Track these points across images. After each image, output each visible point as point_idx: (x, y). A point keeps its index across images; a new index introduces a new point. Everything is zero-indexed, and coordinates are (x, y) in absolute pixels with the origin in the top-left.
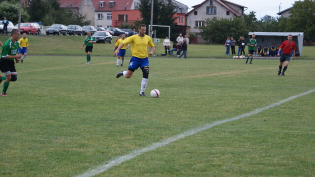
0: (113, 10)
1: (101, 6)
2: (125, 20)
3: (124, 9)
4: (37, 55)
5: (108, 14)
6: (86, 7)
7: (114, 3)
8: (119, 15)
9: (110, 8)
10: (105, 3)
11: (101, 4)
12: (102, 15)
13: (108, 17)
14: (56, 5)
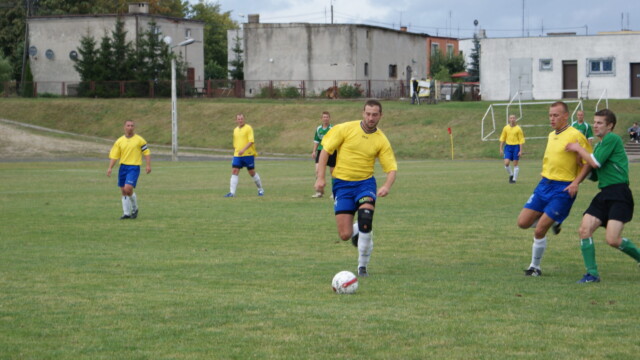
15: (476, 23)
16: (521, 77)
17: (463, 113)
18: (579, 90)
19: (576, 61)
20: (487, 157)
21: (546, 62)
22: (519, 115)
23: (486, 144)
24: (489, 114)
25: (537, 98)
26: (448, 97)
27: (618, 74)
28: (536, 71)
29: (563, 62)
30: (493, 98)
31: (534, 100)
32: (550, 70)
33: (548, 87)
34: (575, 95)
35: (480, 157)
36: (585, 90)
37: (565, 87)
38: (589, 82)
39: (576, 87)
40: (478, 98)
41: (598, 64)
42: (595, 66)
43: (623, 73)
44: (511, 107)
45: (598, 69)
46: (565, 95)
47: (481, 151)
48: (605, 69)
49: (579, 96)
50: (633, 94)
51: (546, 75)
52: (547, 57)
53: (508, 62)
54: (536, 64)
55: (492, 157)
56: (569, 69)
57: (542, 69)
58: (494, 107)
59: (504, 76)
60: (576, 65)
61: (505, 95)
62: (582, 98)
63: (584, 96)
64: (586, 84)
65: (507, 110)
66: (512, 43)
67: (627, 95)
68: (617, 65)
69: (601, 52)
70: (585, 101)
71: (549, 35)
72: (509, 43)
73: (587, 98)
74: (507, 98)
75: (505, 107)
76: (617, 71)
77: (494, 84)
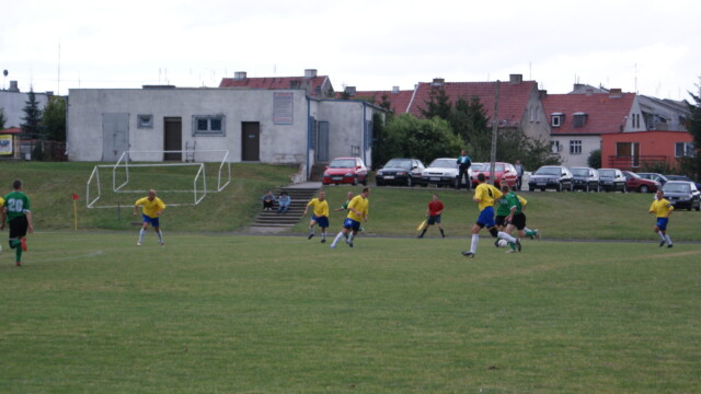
0: (585, 132)
1: (556, 122)
2: (633, 154)
3: (619, 130)
4: (576, 238)
5: (572, 142)
6: (532, 126)
7: (586, 116)
8: (618, 144)
9: (576, 127)
10: (563, 116)
11: (556, 120)
12: (558, 143)
13: (572, 148)
14: (480, 122)
15: (6, 73)
16: (116, 134)
17: (56, 176)
18: (183, 151)
19: (180, 118)
20: (99, 228)
21: (145, 120)
22: (125, 179)
23: (93, 212)
24: (94, 178)
25: (134, 159)
26: (28, 156)
27: (228, 135)
28: (133, 129)
29: (165, 118)
30: (82, 158)
31: (130, 161)
32: (151, 127)
33: (148, 147)
34: (178, 157)
35: (89, 227)
36: (190, 151)
37: (166, 148)
38: (195, 143)
39: (180, 148)
40: (64, 158)
41: (205, 122)
42: (201, 124)
43: (234, 132)
44: (118, 168)
45: (205, 128)
46: (167, 157)
47: (90, 220)
48: (213, 128)
49: (184, 158)
50: (244, 157)
51: (144, 132)
52: (145, 112)
53: (100, 118)
54: (133, 121)
55: (105, 228)
56: (172, 128)
57: (140, 126)
58: (100, 169)
59: (96, 133)
60: (180, 123)
61: (96, 155)
62: (187, 161)
63: (190, 158)
64: (192, 145)
65: (114, 172)
66: (105, 95)
67: (238, 159)
68: (227, 124)
69: (210, 109)
70: (207, 164)
71: (146, 87)
72: (102, 95)
73: (193, 161)
74: (99, 158)
75: (112, 168)
76: (227, 131)
77: (84, 141)
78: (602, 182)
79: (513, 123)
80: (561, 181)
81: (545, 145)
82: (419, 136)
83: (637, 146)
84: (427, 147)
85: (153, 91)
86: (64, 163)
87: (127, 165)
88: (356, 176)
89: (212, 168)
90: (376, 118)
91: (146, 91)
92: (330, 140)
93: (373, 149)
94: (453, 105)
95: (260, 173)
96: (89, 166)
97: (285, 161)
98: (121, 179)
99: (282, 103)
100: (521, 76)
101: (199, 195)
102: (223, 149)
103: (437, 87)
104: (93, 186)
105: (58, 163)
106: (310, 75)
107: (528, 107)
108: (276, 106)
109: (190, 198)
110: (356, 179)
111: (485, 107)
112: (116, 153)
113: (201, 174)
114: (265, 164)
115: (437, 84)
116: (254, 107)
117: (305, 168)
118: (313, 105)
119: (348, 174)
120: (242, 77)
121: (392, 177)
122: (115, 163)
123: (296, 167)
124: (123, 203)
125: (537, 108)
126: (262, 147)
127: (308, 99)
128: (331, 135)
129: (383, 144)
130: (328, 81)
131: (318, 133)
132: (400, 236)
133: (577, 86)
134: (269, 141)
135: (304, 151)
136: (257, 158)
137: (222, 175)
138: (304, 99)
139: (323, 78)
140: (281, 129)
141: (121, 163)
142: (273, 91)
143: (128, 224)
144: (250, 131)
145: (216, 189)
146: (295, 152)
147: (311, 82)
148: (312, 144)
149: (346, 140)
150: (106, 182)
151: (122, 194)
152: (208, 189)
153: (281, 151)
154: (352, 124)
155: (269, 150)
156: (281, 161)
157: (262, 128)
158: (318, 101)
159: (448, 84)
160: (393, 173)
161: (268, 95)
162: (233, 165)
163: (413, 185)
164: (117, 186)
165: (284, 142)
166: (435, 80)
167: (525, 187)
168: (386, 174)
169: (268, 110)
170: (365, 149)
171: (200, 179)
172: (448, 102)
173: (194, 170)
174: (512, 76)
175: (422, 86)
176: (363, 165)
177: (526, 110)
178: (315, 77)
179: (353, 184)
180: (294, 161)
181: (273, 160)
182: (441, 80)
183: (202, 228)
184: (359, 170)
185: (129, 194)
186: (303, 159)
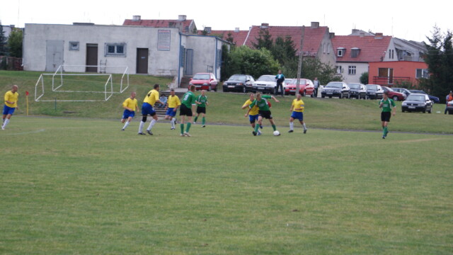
0: (358, 60)
1: (340, 54)
2: (389, 75)
3: (380, 60)
5: (350, 67)
6: (324, 56)
7: (360, 50)
8: (379, 68)
9: (353, 57)
10: (344, 50)
11: (340, 52)
12: (341, 67)
13: (350, 71)
14: (291, 52)
16: (55, 54)
17: (15, 80)
18: (99, 66)
19: (97, 44)
20: (43, 114)
21: (74, 45)
22: (60, 83)
23: (39, 104)
24: (40, 82)
25: (66, 70)
27: (128, 57)
28: (66, 51)
29: (87, 44)
30: (33, 69)
31: (64, 72)
32: (78, 50)
33: (75, 63)
34: (95, 70)
35: (35, 114)
36: (103, 66)
37: (87, 64)
38: (106, 61)
39: (97, 64)
40: (21, 69)
41: (114, 47)
42: (111, 49)
43: (131, 55)
44: (56, 76)
45: (113, 51)
46: (88, 70)
47: (37, 109)
48: (118, 52)
49: (99, 70)
50: (138, 71)
51: (73, 53)
52: (75, 40)
53: (45, 43)
54: (67, 45)
55: (46, 114)
56: (92, 51)
57: (71, 49)
58: (44, 76)
59: (42, 53)
60: (97, 48)
61: (41, 67)
62: (101, 73)
63: (102, 71)
64: (104, 62)
65: (53, 79)
66: (48, 28)
67: (134, 72)
68: (128, 50)
69: (116, 39)
70: (114, 75)
71: (75, 24)
72: (47, 28)
73: (105, 73)
74: (44, 69)
75: (52, 76)
76: (128, 53)
77: (34, 58)
78: (369, 93)
79: (312, 54)
80: (342, 92)
81: (332, 68)
82: (251, 61)
83: (391, 70)
84: (256, 68)
85: (80, 26)
86: (20, 72)
87: (61, 74)
88: (210, 85)
89: (117, 77)
90: (224, 48)
91: (76, 27)
92: (194, 62)
93: (221, 68)
94: (274, 41)
95: (148, 82)
96: (37, 74)
97: (165, 74)
98: (57, 83)
99: (163, 37)
100: (318, 23)
101: (108, 95)
102: (124, 65)
103: (264, 29)
104: (39, 87)
105: (17, 72)
106: (182, 19)
107: (322, 43)
108: (159, 38)
109: (102, 97)
110: (210, 87)
111: (295, 43)
112: (54, 66)
113: (110, 81)
114: (152, 76)
115: (263, 27)
116: (145, 38)
117: (177, 79)
118: (184, 39)
119: (205, 84)
120: (138, 19)
121: (233, 87)
122: (54, 72)
123: (171, 78)
124: (58, 99)
125: (328, 44)
126: (150, 65)
127: (180, 34)
128: (195, 58)
129: (228, 65)
130: (194, 23)
131: (186, 56)
132: (238, 125)
133: (354, 31)
134: (154, 61)
135: (177, 68)
136: (146, 72)
137: (123, 82)
138: (177, 34)
139: (190, 21)
140: (162, 54)
141: (58, 73)
142: (158, 29)
143: (61, 112)
144: (142, 54)
145: (119, 91)
146: (170, 69)
147: (182, 24)
148: (181, 64)
149: (204, 61)
150: (48, 84)
151: (58, 93)
152: (114, 91)
153: (162, 68)
154: (208, 52)
155: (154, 67)
156: (162, 74)
157: (150, 52)
158: (187, 36)
159: (271, 27)
160: (234, 84)
161: (154, 31)
162: (131, 76)
163: (247, 92)
164: (54, 88)
165: (164, 62)
166: (263, 24)
167: (319, 95)
168: (229, 84)
169: (154, 41)
170: (216, 67)
171: (109, 84)
172: (270, 39)
173: (105, 78)
174: (312, 23)
175: (254, 28)
176: (214, 78)
177: (321, 45)
178: (185, 20)
179: (208, 90)
180: (170, 74)
181: (157, 74)
182: (266, 25)
183: (110, 116)
184: (212, 81)
185: (62, 93)
186: (175, 73)
